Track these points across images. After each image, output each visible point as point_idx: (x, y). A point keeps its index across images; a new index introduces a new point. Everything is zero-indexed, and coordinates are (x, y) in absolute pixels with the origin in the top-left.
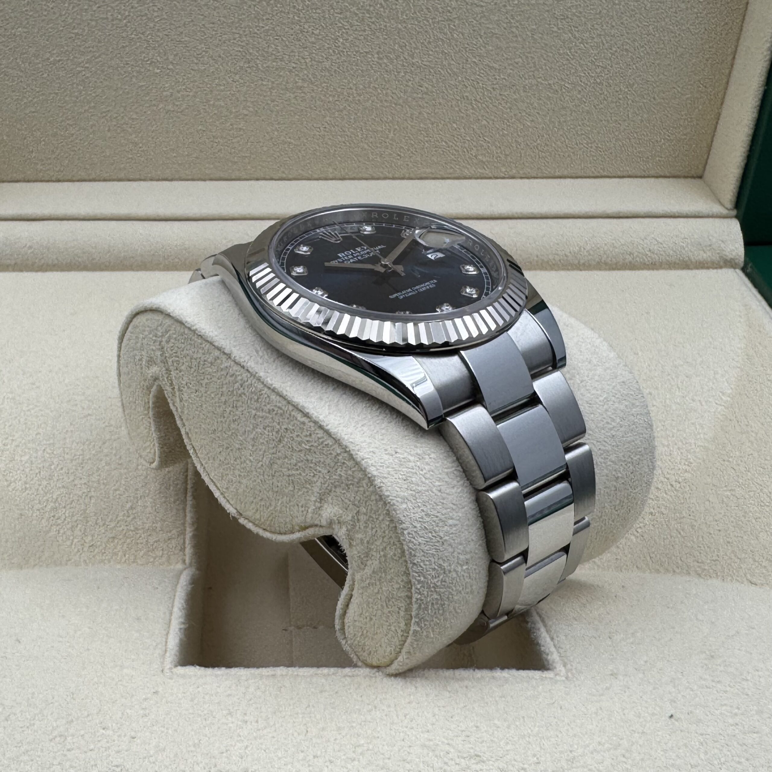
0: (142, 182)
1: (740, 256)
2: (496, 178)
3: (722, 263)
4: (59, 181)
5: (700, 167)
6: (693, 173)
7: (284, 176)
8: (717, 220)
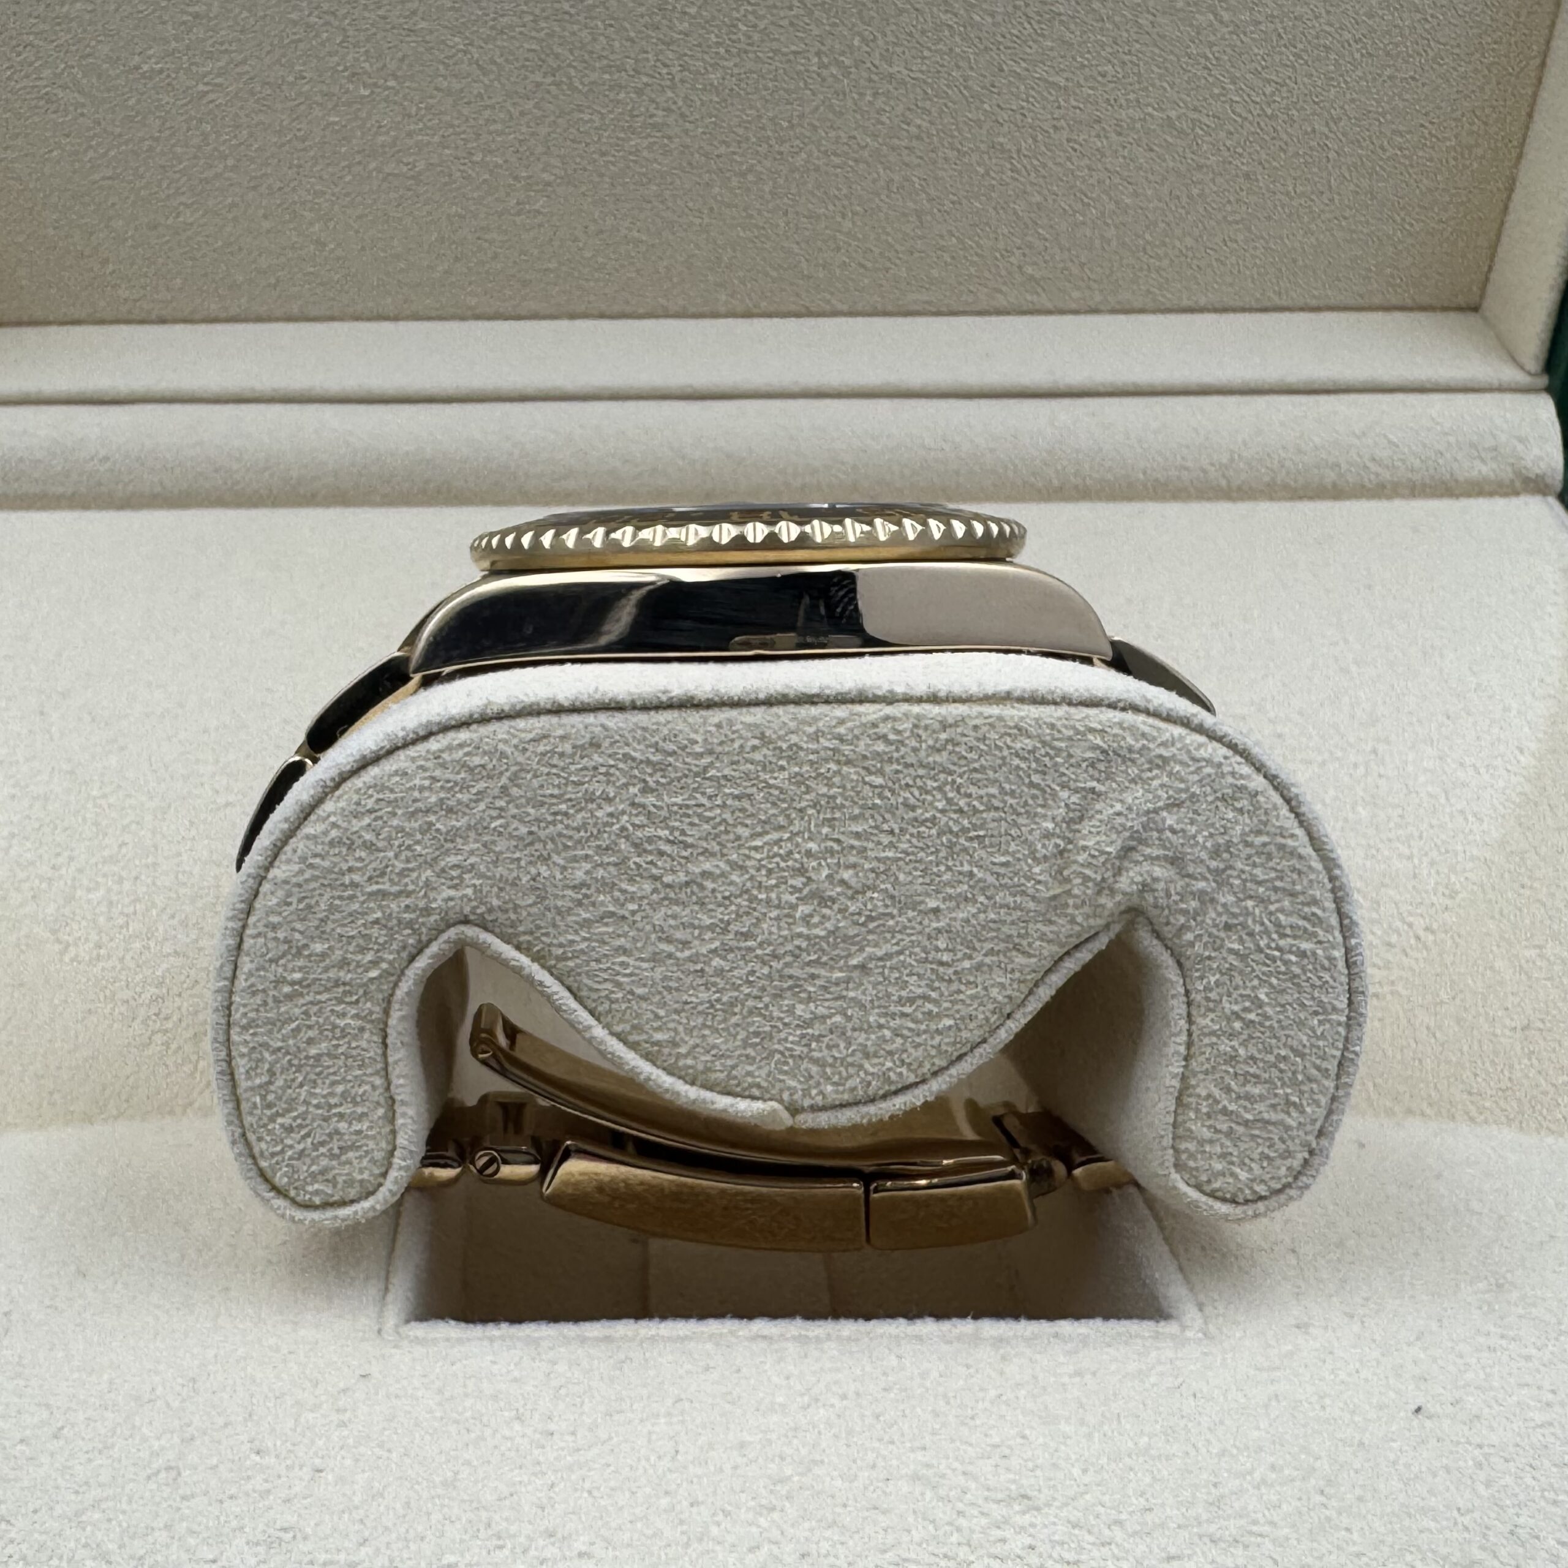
0: (336, 325)
1: (1554, 470)
2: (1062, 312)
3: (1518, 484)
4: (162, 321)
5: (1475, 289)
6: (1461, 300)
7: (628, 309)
8: (1508, 398)
